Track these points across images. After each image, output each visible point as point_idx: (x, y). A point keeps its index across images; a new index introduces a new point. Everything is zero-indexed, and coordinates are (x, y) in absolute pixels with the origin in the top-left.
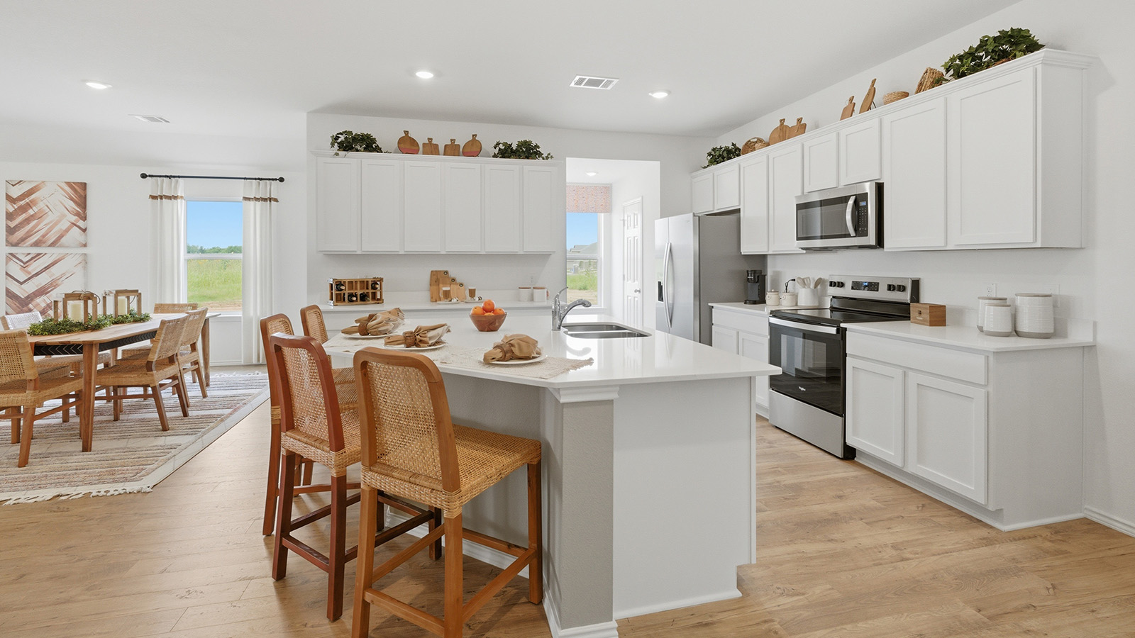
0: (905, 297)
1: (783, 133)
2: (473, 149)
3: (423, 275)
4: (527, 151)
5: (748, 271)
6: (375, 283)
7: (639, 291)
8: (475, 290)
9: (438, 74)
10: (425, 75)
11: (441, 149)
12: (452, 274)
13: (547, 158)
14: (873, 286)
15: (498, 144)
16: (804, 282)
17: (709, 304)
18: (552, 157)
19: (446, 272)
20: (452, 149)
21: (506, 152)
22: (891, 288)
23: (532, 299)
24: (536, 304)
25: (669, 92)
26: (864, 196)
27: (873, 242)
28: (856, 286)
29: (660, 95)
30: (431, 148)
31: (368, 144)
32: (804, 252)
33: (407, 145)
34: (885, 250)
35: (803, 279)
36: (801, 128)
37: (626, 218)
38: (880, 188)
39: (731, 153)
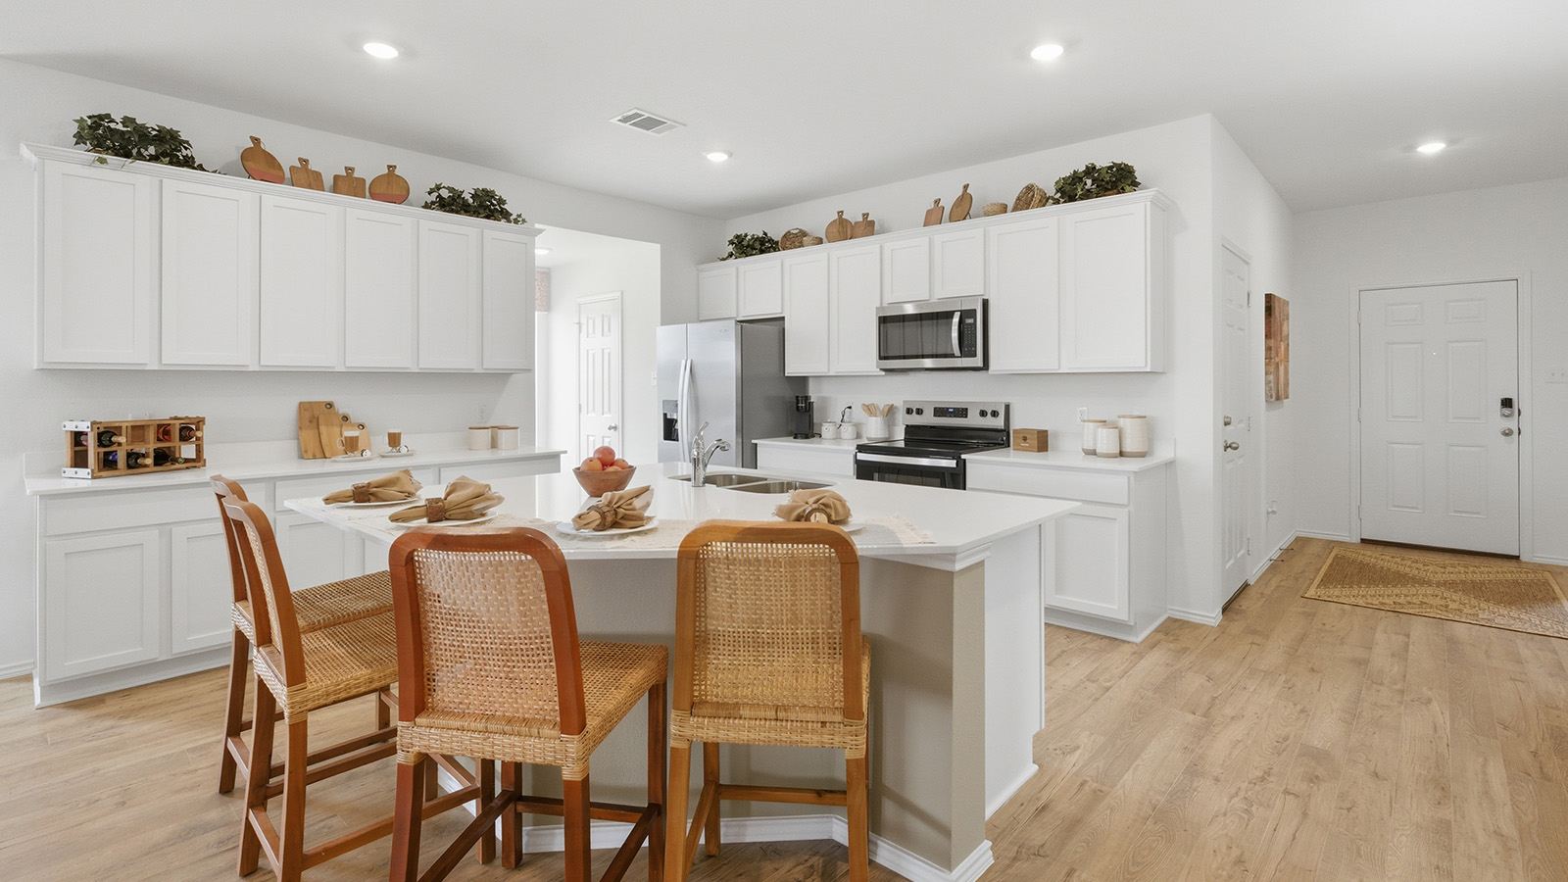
0: (998, 423)
1: (844, 230)
2: (390, 189)
3: (283, 409)
4: (487, 206)
5: (797, 397)
6: (188, 430)
7: (615, 428)
8: (399, 434)
9: (408, 52)
10: (381, 52)
11: (328, 180)
12: (342, 408)
13: (516, 221)
14: (962, 412)
15: (438, 187)
16: (870, 409)
17: (753, 441)
18: (524, 221)
19: (330, 405)
20: (347, 184)
21: (451, 203)
22: (983, 414)
23: (494, 445)
24: (502, 454)
25: (730, 155)
26: (972, 313)
27: (980, 365)
28: (940, 412)
29: (718, 157)
30: (306, 177)
31: (168, 148)
32: (884, 373)
33: (257, 163)
34: (990, 372)
35: (867, 406)
36: (867, 227)
37: (583, 321)
38: (985, 304)
39: (763, 245)
